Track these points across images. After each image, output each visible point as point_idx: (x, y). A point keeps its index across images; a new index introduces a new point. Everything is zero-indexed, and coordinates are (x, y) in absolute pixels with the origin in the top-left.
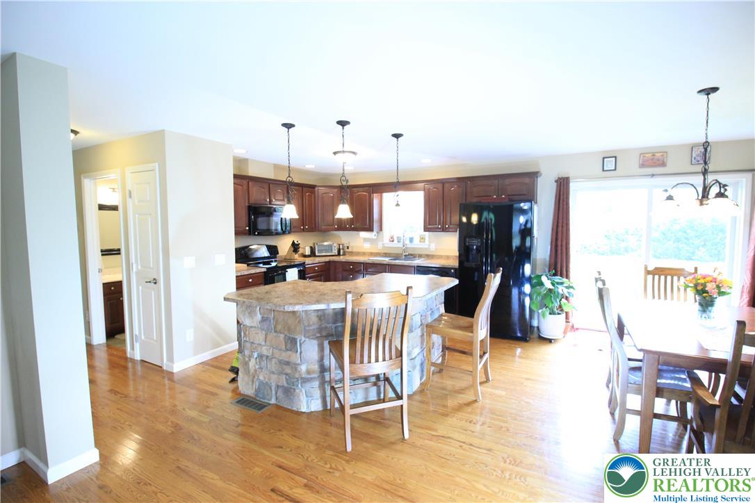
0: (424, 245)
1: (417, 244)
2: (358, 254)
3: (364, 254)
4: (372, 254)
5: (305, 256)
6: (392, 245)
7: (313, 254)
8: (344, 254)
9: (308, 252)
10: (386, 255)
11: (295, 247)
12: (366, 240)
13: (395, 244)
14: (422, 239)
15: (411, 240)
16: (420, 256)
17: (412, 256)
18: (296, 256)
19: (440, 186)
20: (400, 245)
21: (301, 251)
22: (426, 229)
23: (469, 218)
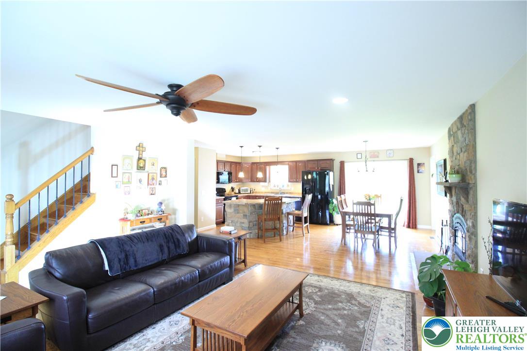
0: (289, 188)
1: (286, 188)
2: (259, 193)
3: (262, 193)
4: (266, 193)
5: (236, 193)
6: (275, 188)
7: (239, 193)
8: (253, 193)
9: (237, 192)
10: (272, 193)
11: (233, 189)
12: (263, 186)
13: (276, 188)
14: (288, 186)
15: (283, 186)
16: (287, 193)
17: (284, 193)
18: (233, 193)
19: (295, 163)
20: (278, 188)
21: (235, 191)
22: (289, 181)
23: (307, 177)
